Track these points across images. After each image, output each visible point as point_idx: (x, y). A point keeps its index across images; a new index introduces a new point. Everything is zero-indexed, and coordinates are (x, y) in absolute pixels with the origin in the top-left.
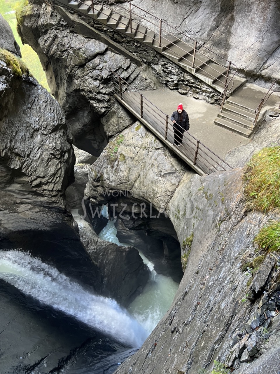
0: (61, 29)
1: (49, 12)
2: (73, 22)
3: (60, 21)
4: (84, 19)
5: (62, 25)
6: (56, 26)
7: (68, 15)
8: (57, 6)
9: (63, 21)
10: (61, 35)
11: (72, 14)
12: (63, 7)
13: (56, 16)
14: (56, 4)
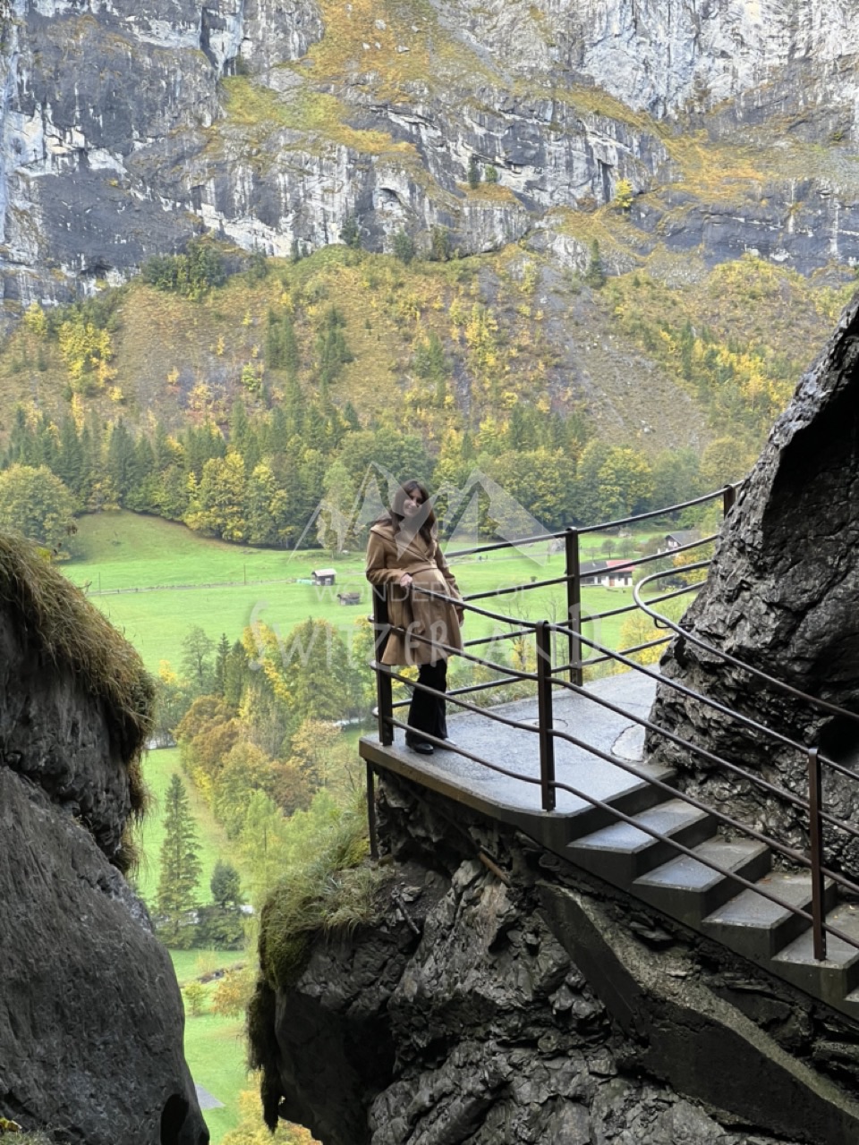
0: (550, 1042)
1: (485, 922)
2: (652, 1002)
3: (554, 988)
4: (735, 995)
5: (566, 1014)
6: (514, 1022)
7: (619, 954)
8: (552, 887)
9: (576, 991)
10: (537, 1087)
11: (656, 947)
12: (596, 898)
13: (533, 950)
14: (550, 876)
